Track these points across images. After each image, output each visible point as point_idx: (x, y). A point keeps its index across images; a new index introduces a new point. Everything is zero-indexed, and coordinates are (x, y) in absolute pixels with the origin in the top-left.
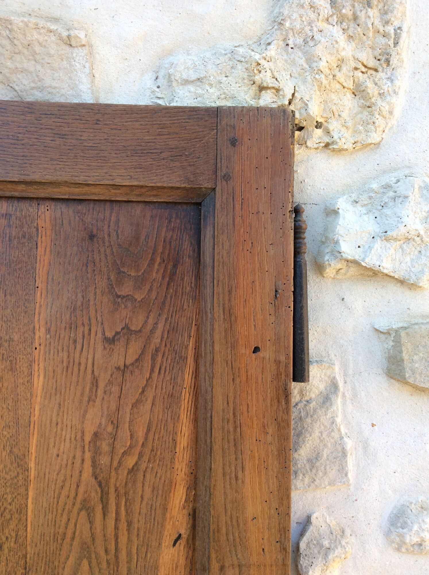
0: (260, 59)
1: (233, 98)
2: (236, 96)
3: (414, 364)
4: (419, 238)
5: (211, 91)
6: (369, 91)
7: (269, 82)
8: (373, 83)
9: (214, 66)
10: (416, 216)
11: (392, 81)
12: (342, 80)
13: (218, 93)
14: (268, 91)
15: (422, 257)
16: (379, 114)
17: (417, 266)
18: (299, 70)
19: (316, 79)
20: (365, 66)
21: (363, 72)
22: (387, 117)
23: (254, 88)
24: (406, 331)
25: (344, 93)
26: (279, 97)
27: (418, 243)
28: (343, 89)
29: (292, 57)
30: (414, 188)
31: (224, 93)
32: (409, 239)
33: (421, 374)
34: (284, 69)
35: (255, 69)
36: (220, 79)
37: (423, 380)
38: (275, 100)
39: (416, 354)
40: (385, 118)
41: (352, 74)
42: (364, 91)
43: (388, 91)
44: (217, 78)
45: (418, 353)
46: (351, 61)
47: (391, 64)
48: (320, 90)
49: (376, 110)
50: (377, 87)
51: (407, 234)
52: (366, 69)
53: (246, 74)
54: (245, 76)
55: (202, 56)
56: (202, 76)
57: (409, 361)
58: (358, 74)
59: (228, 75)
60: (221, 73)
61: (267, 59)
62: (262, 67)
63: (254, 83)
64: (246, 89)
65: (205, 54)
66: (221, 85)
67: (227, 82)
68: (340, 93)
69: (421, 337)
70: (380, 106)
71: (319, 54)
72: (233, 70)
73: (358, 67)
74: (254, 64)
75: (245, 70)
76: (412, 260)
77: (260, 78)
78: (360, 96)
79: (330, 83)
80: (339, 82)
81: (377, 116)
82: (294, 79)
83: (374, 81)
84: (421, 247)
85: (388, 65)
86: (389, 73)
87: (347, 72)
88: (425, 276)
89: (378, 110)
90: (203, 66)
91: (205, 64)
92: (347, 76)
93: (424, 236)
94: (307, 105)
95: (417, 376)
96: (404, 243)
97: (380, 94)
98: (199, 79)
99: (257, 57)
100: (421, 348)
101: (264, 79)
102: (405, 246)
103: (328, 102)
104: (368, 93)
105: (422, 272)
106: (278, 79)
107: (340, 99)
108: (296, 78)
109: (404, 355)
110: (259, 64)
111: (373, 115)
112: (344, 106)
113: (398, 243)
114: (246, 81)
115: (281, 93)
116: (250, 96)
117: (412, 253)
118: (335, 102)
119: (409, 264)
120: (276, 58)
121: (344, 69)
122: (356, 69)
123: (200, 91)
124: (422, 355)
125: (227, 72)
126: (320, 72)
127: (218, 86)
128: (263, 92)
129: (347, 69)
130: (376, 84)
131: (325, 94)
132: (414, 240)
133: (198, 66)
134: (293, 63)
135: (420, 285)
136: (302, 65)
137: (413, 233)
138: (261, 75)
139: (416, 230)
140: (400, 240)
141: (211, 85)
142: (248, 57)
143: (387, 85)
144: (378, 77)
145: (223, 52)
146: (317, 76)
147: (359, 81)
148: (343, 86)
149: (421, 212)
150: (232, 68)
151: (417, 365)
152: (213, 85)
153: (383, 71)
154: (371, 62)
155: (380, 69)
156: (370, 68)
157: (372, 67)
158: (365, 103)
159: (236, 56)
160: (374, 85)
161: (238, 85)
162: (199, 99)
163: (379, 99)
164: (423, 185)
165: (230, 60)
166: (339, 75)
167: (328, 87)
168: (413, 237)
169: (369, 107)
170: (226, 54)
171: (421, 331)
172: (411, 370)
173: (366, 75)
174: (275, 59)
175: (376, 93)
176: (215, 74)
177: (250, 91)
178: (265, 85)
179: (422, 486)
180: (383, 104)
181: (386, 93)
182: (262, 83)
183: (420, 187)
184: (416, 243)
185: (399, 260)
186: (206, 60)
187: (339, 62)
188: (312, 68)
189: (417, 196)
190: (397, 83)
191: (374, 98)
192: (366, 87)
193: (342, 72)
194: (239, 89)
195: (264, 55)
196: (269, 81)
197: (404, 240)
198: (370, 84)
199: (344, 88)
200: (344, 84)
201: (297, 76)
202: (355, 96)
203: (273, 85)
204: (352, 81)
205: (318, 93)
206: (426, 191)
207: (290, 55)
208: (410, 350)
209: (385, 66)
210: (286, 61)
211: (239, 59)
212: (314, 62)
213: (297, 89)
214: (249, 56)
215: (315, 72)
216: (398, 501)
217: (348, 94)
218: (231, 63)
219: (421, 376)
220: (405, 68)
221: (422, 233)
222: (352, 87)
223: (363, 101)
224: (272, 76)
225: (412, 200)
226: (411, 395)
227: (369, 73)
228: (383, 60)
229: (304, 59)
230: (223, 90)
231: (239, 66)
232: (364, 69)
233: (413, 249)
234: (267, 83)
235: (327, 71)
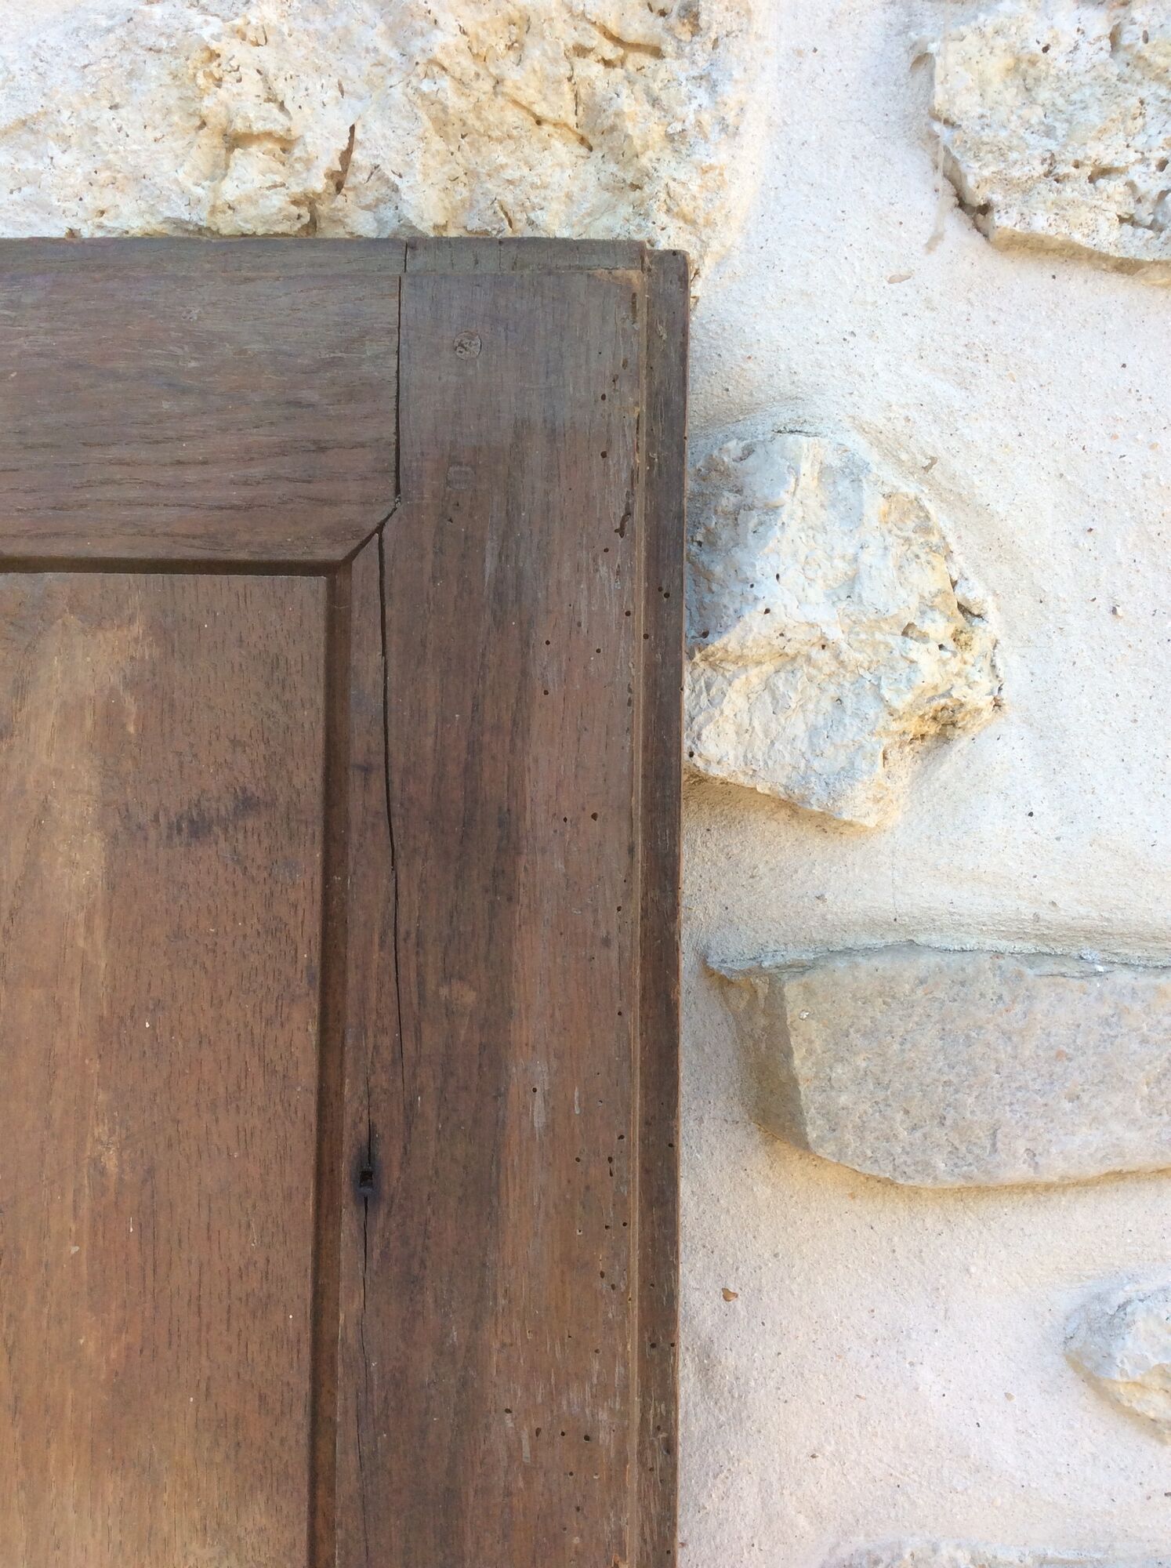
0: (217, 38)
1: (136, 180)
2: (147, 171)
3: (833, 1094)
4: (826, 655)
5: (63, 160)
6: (630, 128)
7: (251, 115)
8: (643, 97)
9: (72, 74)
10: (810, 574)
11: (713, 87)
12: (529, 95)
13: (89, 166)
14: (254, 149)
15: (847, 721)
16: (668, 211)
17: (829, 751)
18: (366, 65)
19: (423, 96)
20: (617, 41)
21: (607, 63)
22: (701, 221)
23: (204, 141)
24: (804, 980)
25: (540, 140)
26: (292, 167)
27: (826, 670)
28: (536, 128)
29: (338, 24)
30: (797, 473)
31: (109, 166)
32: (794, 659)
33: (861, 1129)
34: (318, 69)
35: (200, 74)
36: (93, 116)
37: (869, 1153)
38: (278, 179)
39: (842, 1060)
40: (693, 223)
41: (564, 70)
42: (613, 128)
43: (699, 124)
44: (84, 115)
45: (847, 1055)
46: (559, 25)
47: (703, 24)
48: (445, 136)
49: (654, 196)
50: (657, 113)
51: (779, 642)
52: (621, 51)
53: (175, 93)
54: (172, 102)
55: (33, 41)
56: (31, 110)
57: (816, 1083)
58: (591, 69)
59: (118, 100)
60: (95, 97)
61: (251, 35)
62: (223, 67)
63: (204, 124)
64: (179, 145)
65: (43, 36)
66: (98, 139)
67: (114, 126)
68: (524, 141)
69: (854, 998)
70: (667, 180)
71: (430, 6)
72: (134, 84)
73: (589, 44)
74: (198, 55)
75: (168, 80)
76: (813, 731)
77: (222, 103)
78: (605, 149)
79: (477, 108)
80: (516, 103)
81: (662, 218)
82: (353, 101)
83: (648, 92)
84: (840, 685)
85: (696, 29)
86: (702, 59)
87: (548, 66)
88: (860, 786)
89: (663, 196)
90: (34, 76)
91: (42, 67)
92: (547, 78)
93: (844, 646)
94: (396, 189)
95: (849, 1137)
96: (777, 672)
97: (670, 138)
98: (24, 123)
99: (209, 29)
100: (856, 1039)
101: (233, 105)
102: (780, 682)
103: (484, 178)
104: (627, 136)
105: (849, 772)
106: (287, 105)
107: (527, 163)
108: (360, 98)
109: (797, 1062)
110: (214, 56)
111: (646, 216)
112: (545, 187)
113: (754, 672)
114: (175, 118)
115: (297, 152)
116: (194, 168)
117: (811, 706)
118: (509, 174)
119: (803, 745)
120: (285, 30)
121: (535, 53)
122: (582, 51)
123: (30, 164)
124: (864, 1064)
125: (115, 92)
126: (436, 69)
127: (87, 144)
128: (238, 152)
129: (544, 53)
130: (655, 102)
131: (466, 148)
132: (809, 659)
133: (18, 78)
134: (344, 41)
135: (846, 817)
136: (376, 50)
137: (800, 635)
138: (222, 93)
139: (812, 625)
140: (759, 663)
141: (65, 141)
142: (179, 34)
143: (695, 104)
144: (662, 75)
145: (104, 23)
146: (426, 86)
147: (594, 94)
148: (534, 115)
149: (830, 558)
150: (131, 74)
151: (844, 1099)
152: (73, 140)
153: (679, 55)
154: (637, 25)
155: (669, 48)
156: (637, 47)
157: (641, 41)
158: (621, 174)
159: (140, 34)
160: (648, 107)
161: (150, 134)
162: (26, 190)
163: (667, 155)
164: (836, 463)
165: (124, 48)
166: (513, 75)
167: (471, 120)
168: (805, 649)
169: (635, 187)
170: (109, 30)
171: (855, 978)
172: (826, 1115)
173: (619, 71)
174: (281, 33)
175: (657, 132)
176: (75, 100)
177: (194, 151)
178: (239, 126)
179: (913, 1504)
180: (681, 176)
181: (692, 132)
182: (231, 121)
183: (825, 471)
184: (820, 670)
185: (766, 733)
186: (46, 54)
187: (515, 30)
188: (411, 58)
189: (813, 503)
190: (730, 93)
191: (650, 154)
192: (617, 115)
193: (527, 64)
194: (154, 147)
195: (238, 22)
196: (256, 115)
197: (778, 662)
198: (630, 105)
199: (539, 123)
200: (540, 109)
201: (362, 88)
202: (591, 149)
203: (269, 127)
204: (570, 96)
205: (437, 144)
206: (847, 483)
207: (334, 13)
208: (818, 1045)
209: (684, 34)
210: (322, 37)
211: (150, 43)
212: (415, 33)
213: (358, 135)
214: (183, 28)
215: (420, 69)
216: (832, 1550)
217: (557, 144)
218: (126, 59)
219: (862, 1139)
220: (759, 37)
221: (835, 634)
222: (572, 120)
223: (613, 167)
224: (264, 96)
225: (791, 517)
226: (853, 1196)
227: (630, 66)
228: (674, 14)
229: (382, 26)
230: (105, 153)
231: (152, 68)
232: (610, 51)
233: (813, 691)
234: (246, 118)
235: (466, 65)
